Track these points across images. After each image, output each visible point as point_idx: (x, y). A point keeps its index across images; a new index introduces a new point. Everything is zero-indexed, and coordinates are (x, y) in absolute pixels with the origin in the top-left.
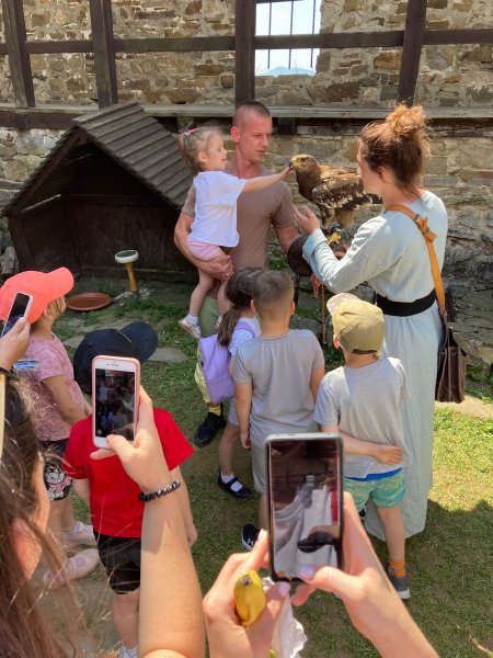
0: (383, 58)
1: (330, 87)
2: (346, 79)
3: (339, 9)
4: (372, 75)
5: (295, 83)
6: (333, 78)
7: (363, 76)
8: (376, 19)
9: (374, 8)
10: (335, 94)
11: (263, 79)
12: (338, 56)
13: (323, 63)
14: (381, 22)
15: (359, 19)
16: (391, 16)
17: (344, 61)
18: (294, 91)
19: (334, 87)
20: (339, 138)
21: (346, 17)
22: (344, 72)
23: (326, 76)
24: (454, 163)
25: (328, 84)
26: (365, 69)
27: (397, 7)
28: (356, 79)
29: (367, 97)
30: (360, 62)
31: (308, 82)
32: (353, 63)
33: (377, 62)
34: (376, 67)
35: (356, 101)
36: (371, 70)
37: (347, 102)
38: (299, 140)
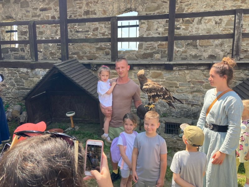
0: (160, 45)
1: (143, 54)
2: (148, 51)
3: (145, 30)
4: (157, 50)
5: (131, 53)
6: (144, 51)
7: (154, 50)
8: (157, 33)
9: (157, 30)
10: (145, 56)
11: (120, 52)
12: (145, 44)
13: (140, 46)
14: (159, 34)
15: (152, 33)
16: (162, 32)
17: (147, 46)
18: (131, 56)
19: (145, 54)
20: (148, 70)
21: (147, 32)
22: (148, 49)
23: (142, 51)
24: (189, 78)
25: (142, 53)
26: (155, 48)
27: (164, 29)
28: (152, 51)
29: (156, 57)
30: (153, 46)
31: (135, 52)
32: (150, 46)
33: (159, 46)
34: (158, 48)
35: (152, 58)
36: (157, 49)
37: (149, 59)
38: (134, 71)
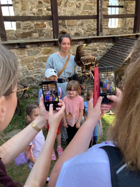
0: (37, 25)
2: (27, 31)
3: (20, 9)
4: (35, 30)
5: (10, 32)
6: (23, 31)
7: (32, 30)
8: (32, 13)
9: (31, 10)
10: (25, 36)
12: (23, 24)
13: (18, 26)
14: (34, 14)
15: (27, 13)
16: (37, 13)
17: (25, 25)
18: (10, 35)
19: (23, 33)
20: (40, 48)
21: (23, 12)
22: (26, 29)
23: (20, 30)
26: (32, 28)
27: (38, 10)
28: (30, 31)
29: (35, 36)
30: (30, 26)
31: (14, 32)
32: (28, 26)
33: (35, 26)
35: (32, 37)
36: (34, 28)
37: (29, 38)
38: (27, 50)
